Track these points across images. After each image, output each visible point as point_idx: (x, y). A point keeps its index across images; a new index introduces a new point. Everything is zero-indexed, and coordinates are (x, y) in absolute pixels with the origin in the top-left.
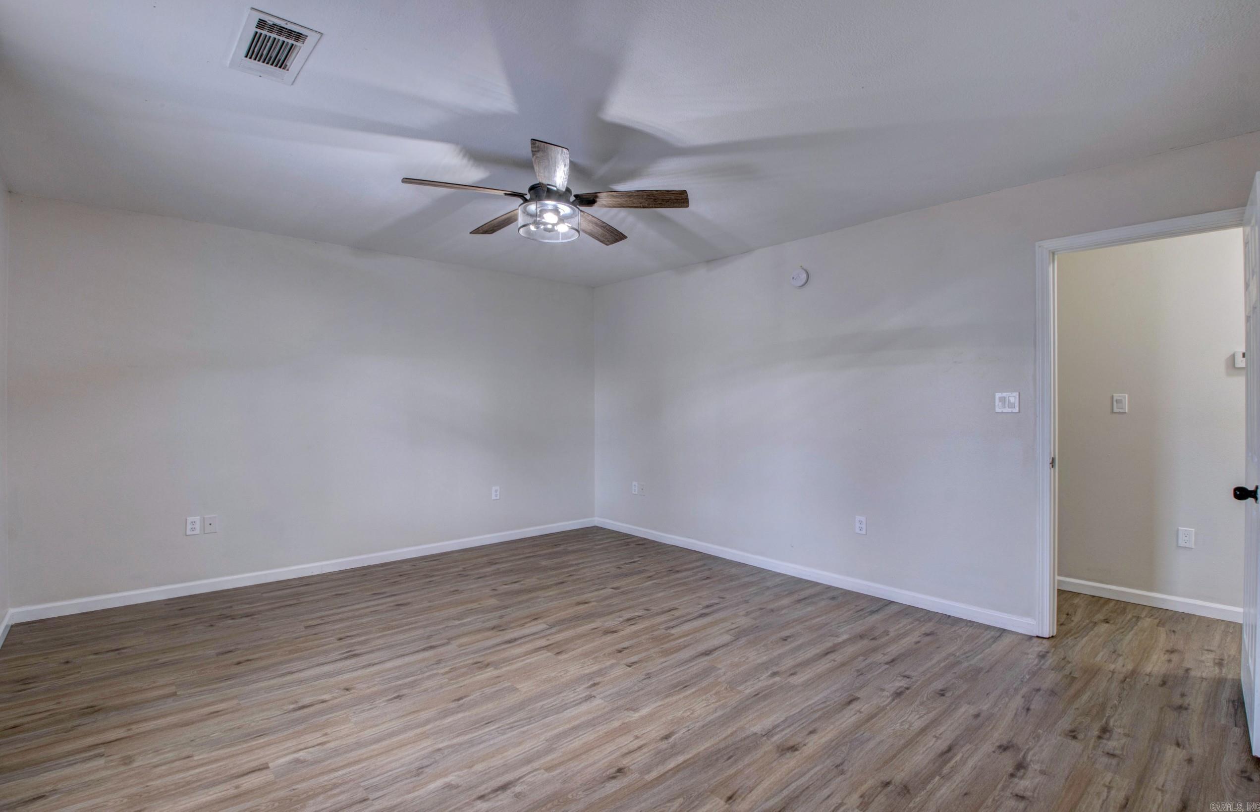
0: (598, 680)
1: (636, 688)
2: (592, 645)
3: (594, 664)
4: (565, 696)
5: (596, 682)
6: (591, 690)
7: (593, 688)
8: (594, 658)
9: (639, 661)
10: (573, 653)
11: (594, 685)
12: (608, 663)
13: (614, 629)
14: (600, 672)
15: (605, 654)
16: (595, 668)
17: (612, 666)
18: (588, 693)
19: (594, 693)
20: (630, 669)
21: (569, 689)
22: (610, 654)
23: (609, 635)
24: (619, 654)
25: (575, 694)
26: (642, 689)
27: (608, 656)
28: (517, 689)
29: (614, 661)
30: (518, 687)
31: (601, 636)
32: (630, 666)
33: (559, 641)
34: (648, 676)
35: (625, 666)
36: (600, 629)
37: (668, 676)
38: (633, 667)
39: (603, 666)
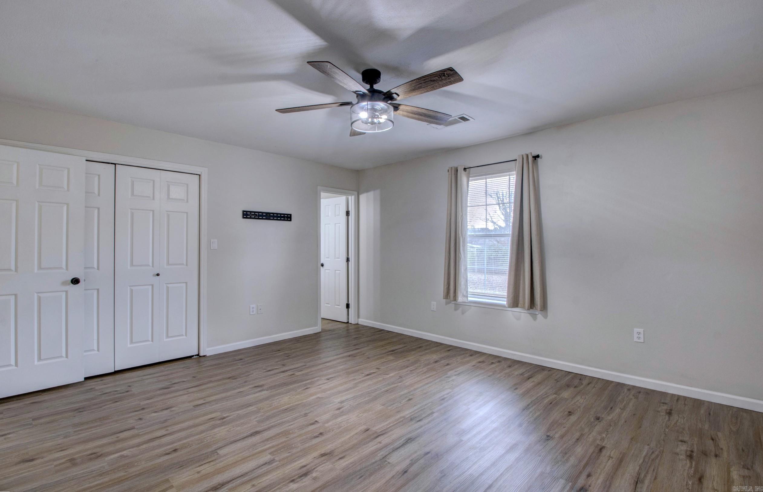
0: (337, 412)
1: (315, 407)
2: (343, 439)
3: (340, 423)
4: (355, 403)
5: (339, 410)
6: (341, 406)
7: (340, 407)
8: (341, 427)
9: (308, 426)
10: (356, 431)
11: (339, 409)
12: (330, 423)
13: (324, 458)
14: (335, 417)
15: (333, 431)
16: (339, 419)
17: (328, 421)
18: (343, 404)
19: (340, 404)
20: (316, 420)
21: (353, 406)
22: (329, 431)
23: (328, 451)
24: (321, 431)
25: (350, 403)
26: (312, 407)
27: (330, 429)
28: (382, 405)
29: (326, 425)
30: (383, 406)
31: (335, 449)
32: (316, 421)
33: (370, 441)
34: (306, 415)
35: (319, 421)
36: (337, 458)
37: (294, 415)
38: (314, 421)
39: (334, 421)
